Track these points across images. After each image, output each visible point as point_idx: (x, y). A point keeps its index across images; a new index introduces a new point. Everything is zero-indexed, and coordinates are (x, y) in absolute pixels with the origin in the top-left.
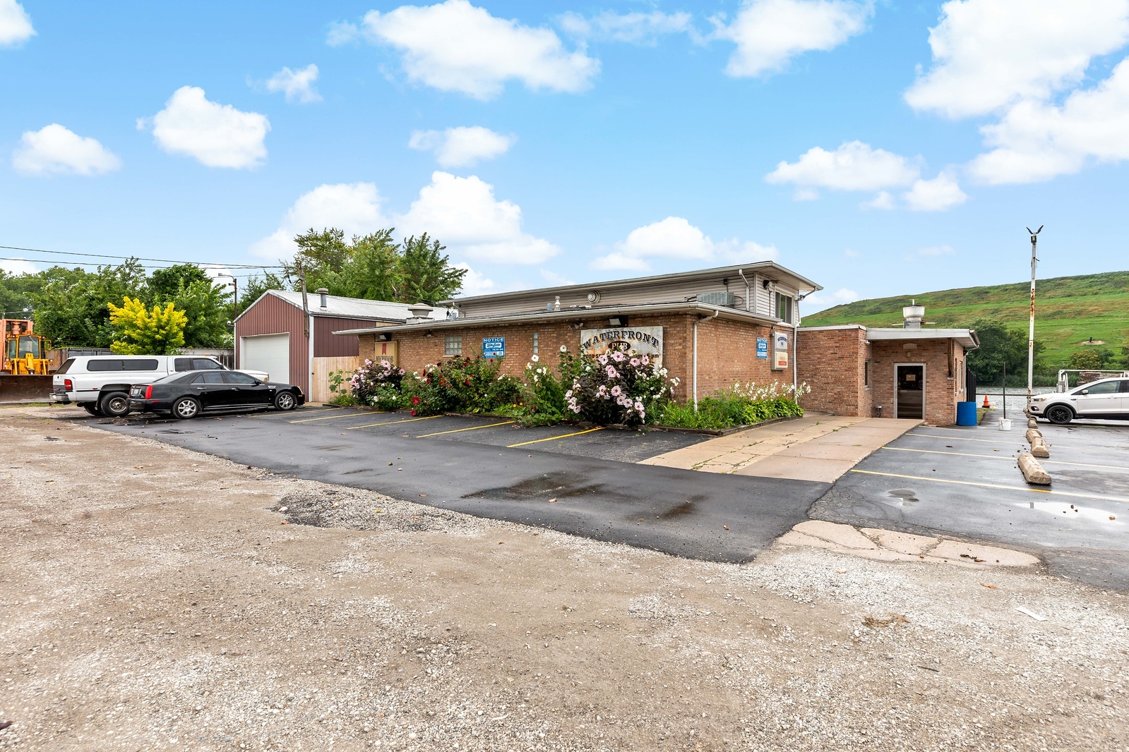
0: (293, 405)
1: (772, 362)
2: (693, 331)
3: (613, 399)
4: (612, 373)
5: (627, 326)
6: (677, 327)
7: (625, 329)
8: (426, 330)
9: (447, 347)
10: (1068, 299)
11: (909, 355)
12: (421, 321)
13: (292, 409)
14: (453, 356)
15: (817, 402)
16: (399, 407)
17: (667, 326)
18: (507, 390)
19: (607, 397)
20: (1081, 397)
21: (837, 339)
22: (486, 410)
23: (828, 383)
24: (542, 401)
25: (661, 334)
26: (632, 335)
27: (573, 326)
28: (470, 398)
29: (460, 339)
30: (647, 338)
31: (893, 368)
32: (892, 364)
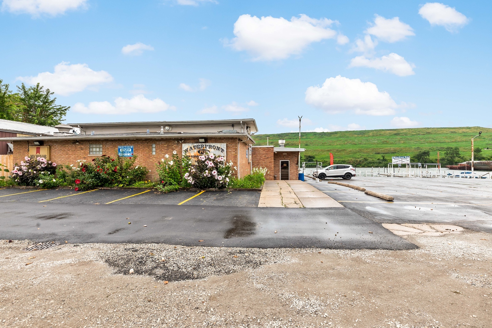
1: (248, 160)
3: (212, 176)
4: (210, 164)
5: (207, 143)
6: (232, 144)
7: (207, 144)
8: (74, 140)
9: (91, 150)
10: (290, 140)
11: (285, 157)
12: (65, 134)
14: (101, 155)
16: (59, 186)
17: (227, 143)
18: (140, 174)
19: (209, 176)
20: (327, 171)
21: (266, 151)
22: (127, 185)
24: (170, 179)
25: (225, 147)
26: (210, 147)
27: (178, 142)
28: (116, 179)
29: (101, 146)
30: (218, 148)
31: (280, 162)
32: (279, 160)
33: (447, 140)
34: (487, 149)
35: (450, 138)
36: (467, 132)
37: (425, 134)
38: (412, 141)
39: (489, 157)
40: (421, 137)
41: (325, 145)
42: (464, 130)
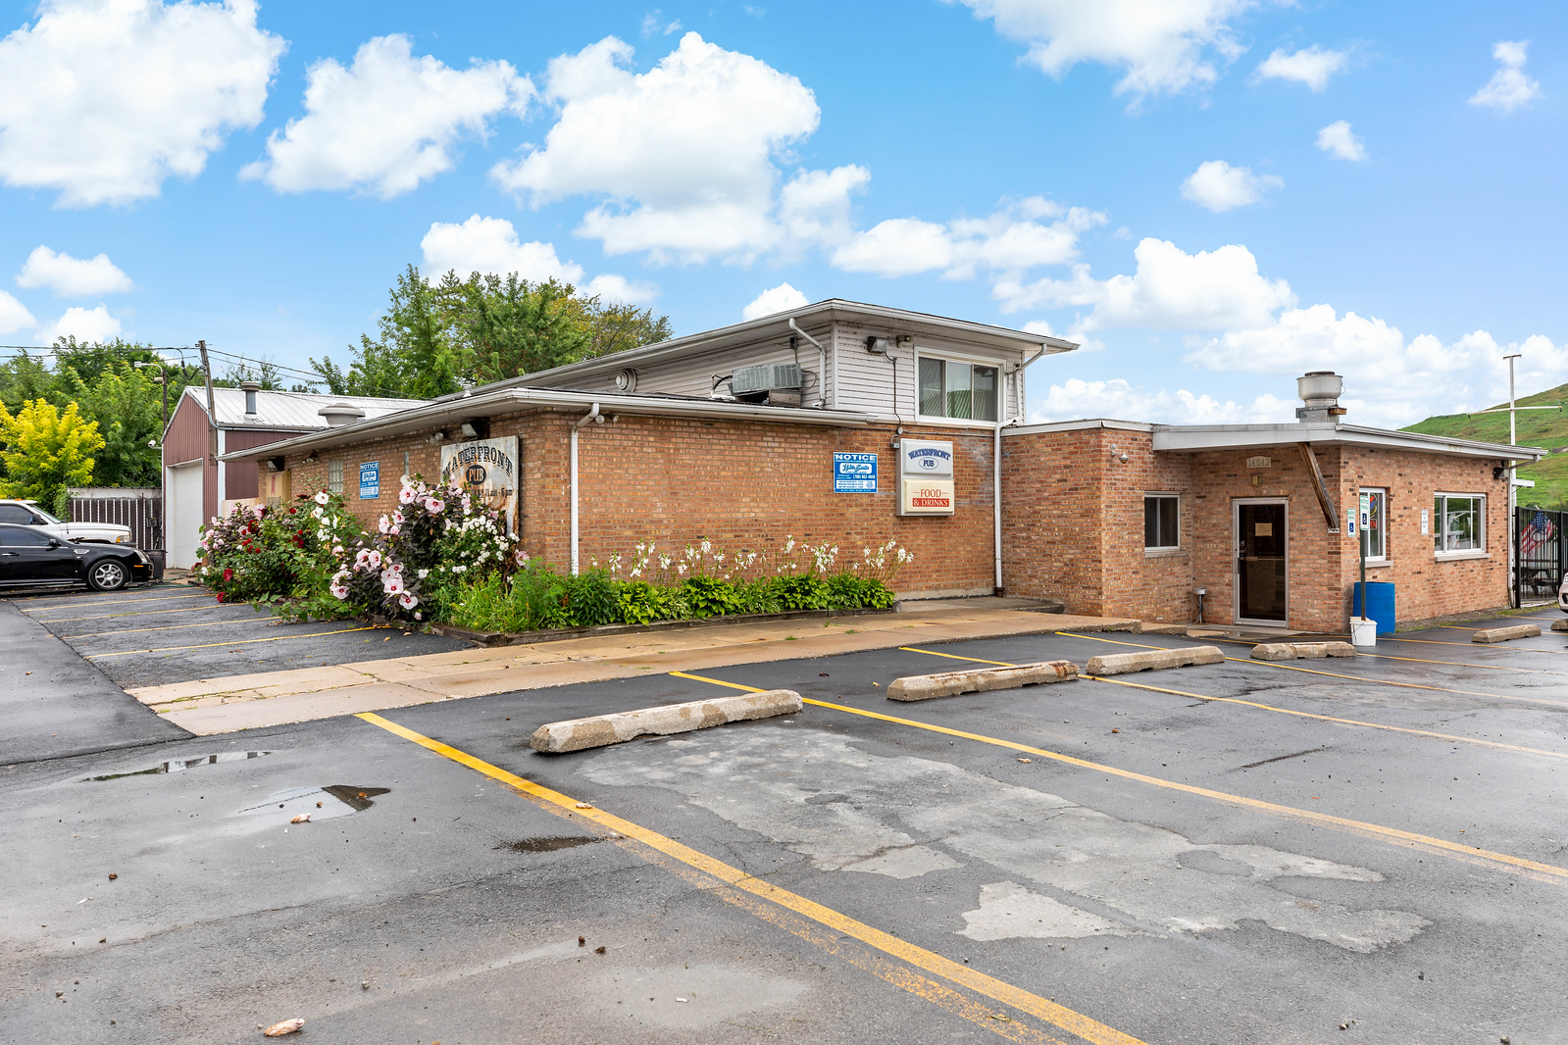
0: (123, 583)
1: (897, 502)
2: (569, 445)
6: (536, 437)
7: (481, 443)
8: (312, 451)
9: (331, 480)
11: (1257, 480)
13: (121, 588)
15: (1036, 581)
23: (1053, 543)
25: (514, 450)
26: (487, 454)
29: (342, 466)
30: (502, 459)
31: (1231, 509)
32: (1228, 500)
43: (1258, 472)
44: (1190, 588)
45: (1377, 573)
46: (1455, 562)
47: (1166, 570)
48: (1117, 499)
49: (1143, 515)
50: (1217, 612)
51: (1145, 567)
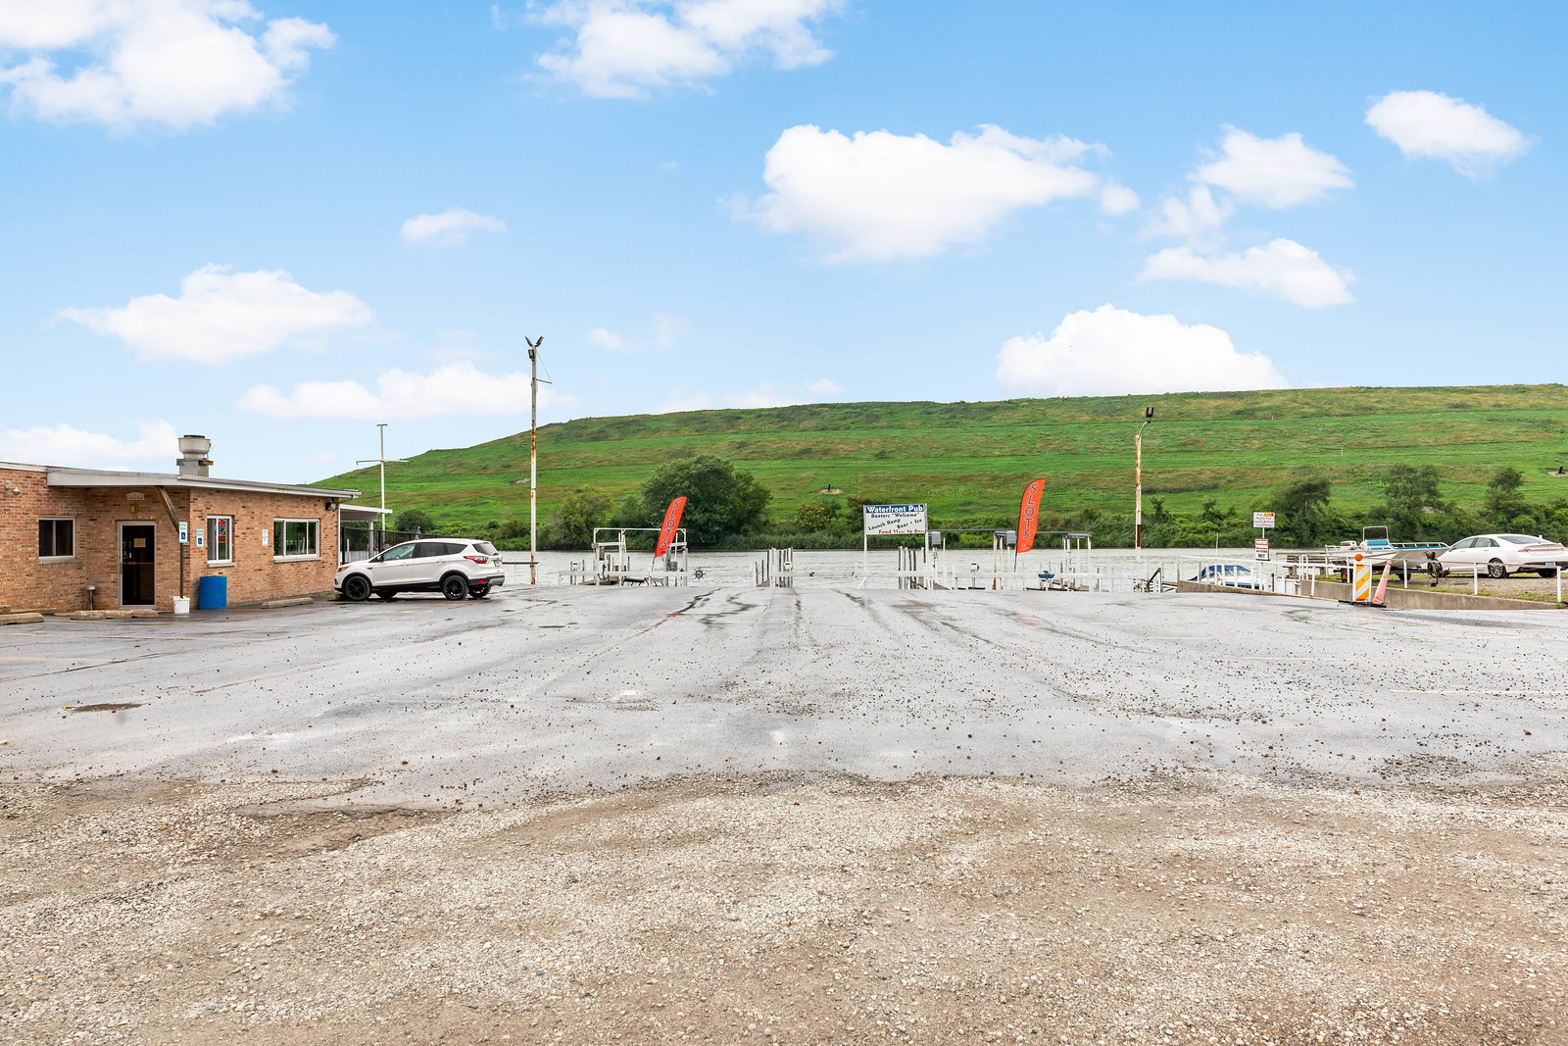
11: (135, 509)
20: (378, 564)
31: (116, 528)
32: (113, 522)
33: (1423, 438)
34: (1560, 472)
35: (1441, 428)
36: (1508, 407)
37: (1350, 412)
38: (1293, 443)
39: (1550, 507)
40: (1330, 423)
41: (955, 454)
42: (1502, 399)
43: (135, 504)
44: (83, 586)
45: (223, 570)
46: (292, 563)
47: (60, 573)
48: (10, 521)
49: (38, 533)
50: (105, 602)
51: (39, 571)
